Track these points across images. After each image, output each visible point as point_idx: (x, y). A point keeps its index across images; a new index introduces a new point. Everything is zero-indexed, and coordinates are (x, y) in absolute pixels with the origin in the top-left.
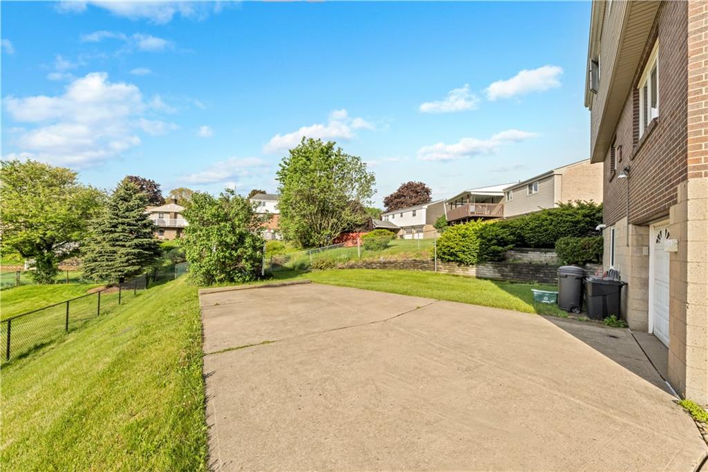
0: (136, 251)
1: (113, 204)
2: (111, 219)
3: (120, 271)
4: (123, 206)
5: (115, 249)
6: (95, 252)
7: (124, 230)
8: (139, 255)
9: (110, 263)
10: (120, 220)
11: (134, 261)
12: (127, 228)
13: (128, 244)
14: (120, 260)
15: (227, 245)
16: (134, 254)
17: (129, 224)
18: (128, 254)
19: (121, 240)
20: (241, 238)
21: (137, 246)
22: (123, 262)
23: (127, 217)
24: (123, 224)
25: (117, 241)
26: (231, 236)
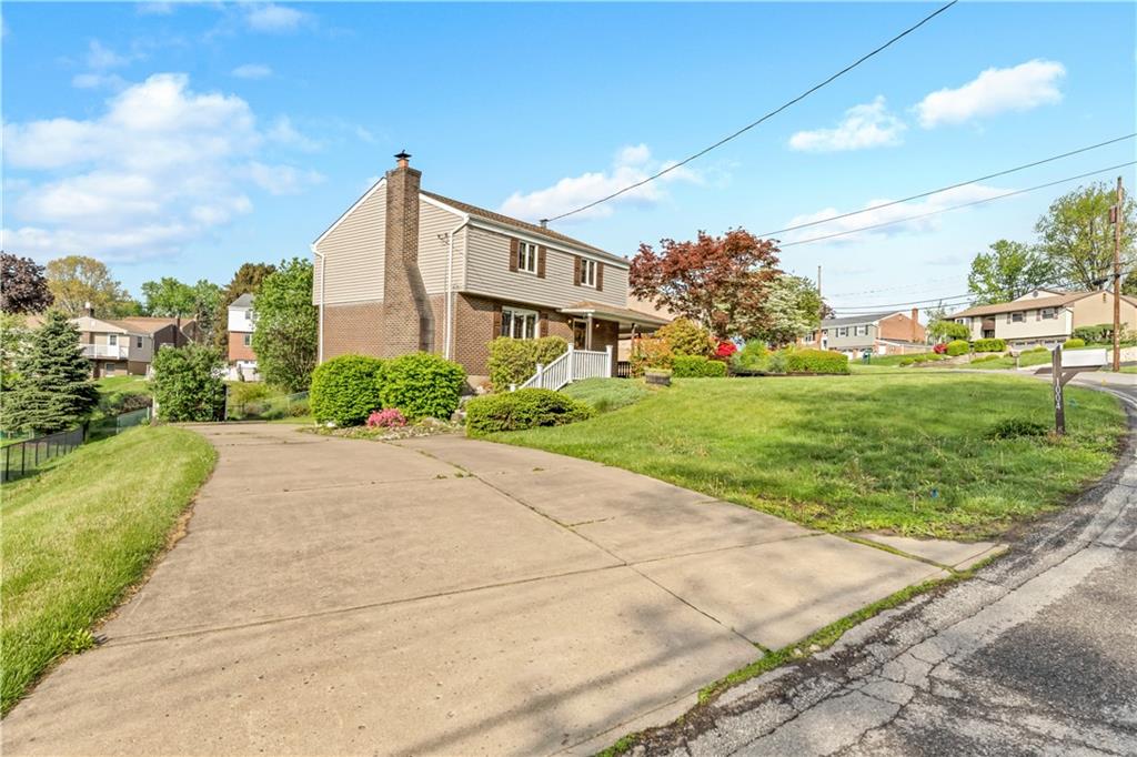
0: (73, 397)
1: (42, 338)
2: (42, 358)
3: (55, 421)
4: (53, 343)
5: (46, 394)
6: (23, 398)
7: (57, 372)
8: (76, 402)
9: (44, 411)
10: (53, 359)
11: (71, 409)
12: (61, 368)
13: (62, 388)
14: (53, 408)
15: (189, 390)
16: (71, 401)
17: (63, 364)
18: (63, 401)
19: (55, 384)
20: (201, 386)
21: (73, 392)
22: (58, 411)
23: (59, 355)
24: (56, 363)
25: (50, 384)
26: (192, 382)
